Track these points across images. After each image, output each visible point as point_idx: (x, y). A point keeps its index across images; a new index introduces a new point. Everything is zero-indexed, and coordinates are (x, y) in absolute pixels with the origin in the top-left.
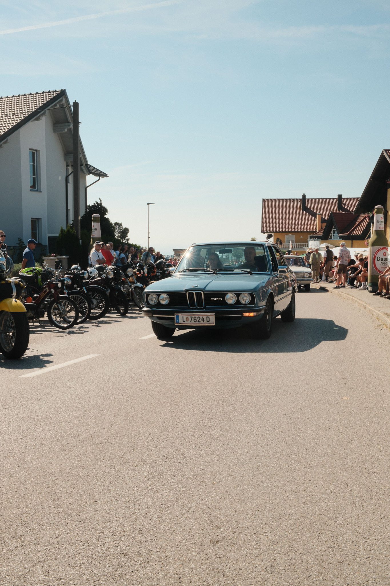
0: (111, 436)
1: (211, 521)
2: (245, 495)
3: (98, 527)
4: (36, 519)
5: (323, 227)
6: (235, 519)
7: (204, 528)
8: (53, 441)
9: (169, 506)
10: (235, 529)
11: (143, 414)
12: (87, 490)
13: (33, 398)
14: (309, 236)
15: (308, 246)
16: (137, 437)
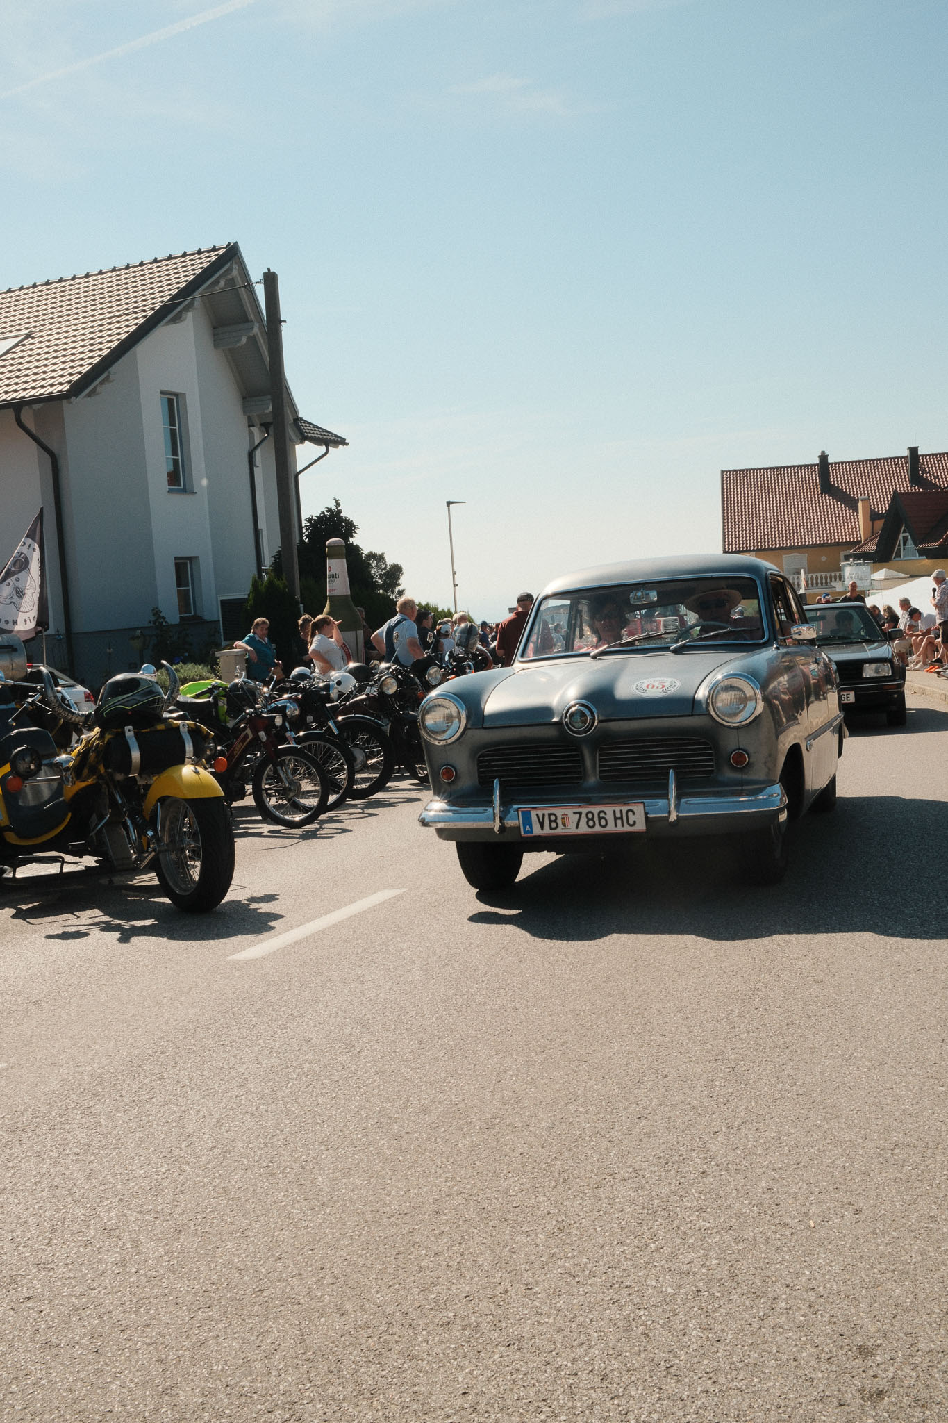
0: (507, 1107)
1: (841, 1335)
2: (902, 1258)
3: (558, 1360)
4: (397, 1342)
5: (875, 531)
6: (902, 1328)
7: (830, 1355)
8: (367, 1126)
9: (719, 1295)
10: (913, 1356)
11: (568, 1045)
12: (497, 1258)
13: (282, 1014)
14: (843, 554)
15: (841, 578)
16: (572, 1108)
